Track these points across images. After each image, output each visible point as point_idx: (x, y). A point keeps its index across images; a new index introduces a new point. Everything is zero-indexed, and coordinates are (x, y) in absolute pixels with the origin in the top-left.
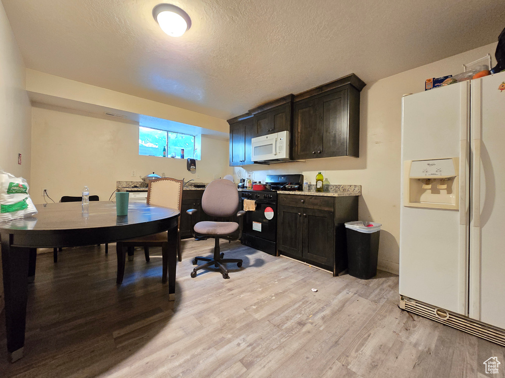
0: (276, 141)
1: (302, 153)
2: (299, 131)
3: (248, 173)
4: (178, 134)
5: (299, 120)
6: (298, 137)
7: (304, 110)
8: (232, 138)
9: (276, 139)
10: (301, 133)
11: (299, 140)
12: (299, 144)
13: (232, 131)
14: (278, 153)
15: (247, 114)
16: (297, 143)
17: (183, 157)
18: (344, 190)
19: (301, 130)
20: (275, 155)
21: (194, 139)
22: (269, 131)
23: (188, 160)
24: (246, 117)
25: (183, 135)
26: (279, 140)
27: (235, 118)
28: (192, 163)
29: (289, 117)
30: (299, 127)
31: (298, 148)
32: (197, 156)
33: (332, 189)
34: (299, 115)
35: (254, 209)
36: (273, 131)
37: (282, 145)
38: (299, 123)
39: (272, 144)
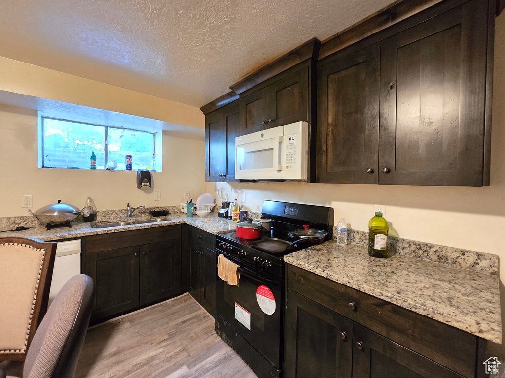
0: (280, 143)
1: (338, 169)
2: (330, 120)
3: (236, 192)
4: (126, 131)
5: (330, 98)
6: (328, 135)
7: (344, 73)
8: (209, 137)
9: (281, 138)
10: (336, 125)
11: (330, 142)
12: (330, 149)
13: (209, 125)
14: (284, 168)
15: (230, 95)
16: (324, 148)
17: (129, 168)
18: (440, 258)
19: (336, 119)
20: (279, 171)
21: (155, 138)
22: (266, 123)
23: (138, 172)
24: (227, 98)
25: (135, 133)
26: (286, 142)
27: (211, 103)
28: (145, 177)
29: (308, 94)
30: (330, 113)
31: (328, 158)
32: (155, 165)
33: (407, 251)
34: (331, 85)
35: (236, 284)
36: (274, 122)
37: (292, 151)
38: (331, 104)
39: (272, 149)
